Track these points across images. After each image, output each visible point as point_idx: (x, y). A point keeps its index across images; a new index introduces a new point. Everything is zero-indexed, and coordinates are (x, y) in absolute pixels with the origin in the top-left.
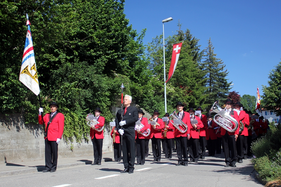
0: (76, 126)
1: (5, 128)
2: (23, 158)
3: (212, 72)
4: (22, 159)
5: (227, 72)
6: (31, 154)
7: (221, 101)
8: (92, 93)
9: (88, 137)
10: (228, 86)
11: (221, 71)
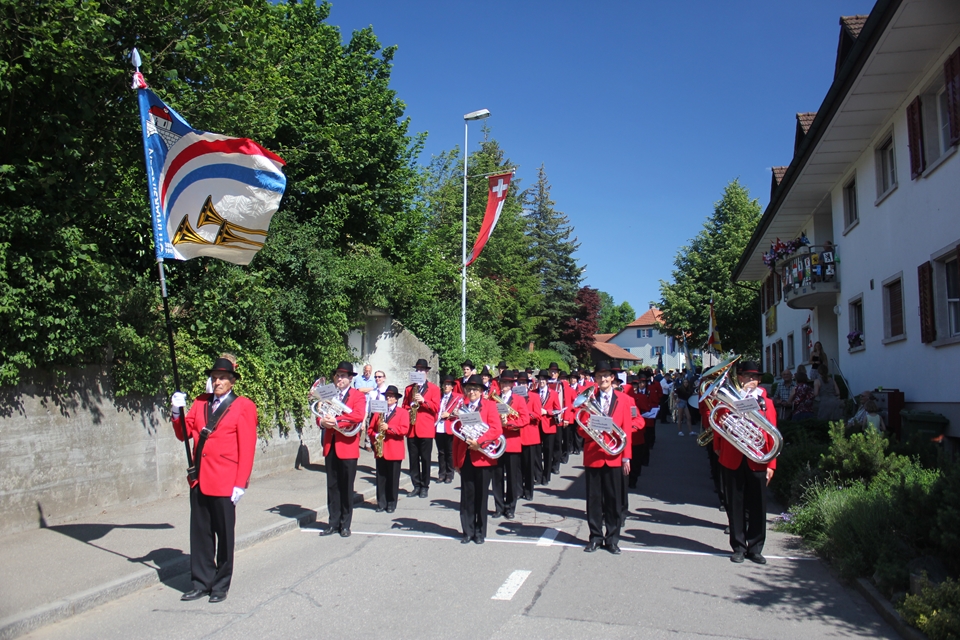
0: (259, 393)
1: (53, 413)
2: (106, 503)
3: (542, 241)
4: (104, 505)
5: (575, 244)
6: (131, 485)
7: (560, 306)
8: (305, 302)
9: (287, 419)
10: (578, 274)
11: (563, 241)
